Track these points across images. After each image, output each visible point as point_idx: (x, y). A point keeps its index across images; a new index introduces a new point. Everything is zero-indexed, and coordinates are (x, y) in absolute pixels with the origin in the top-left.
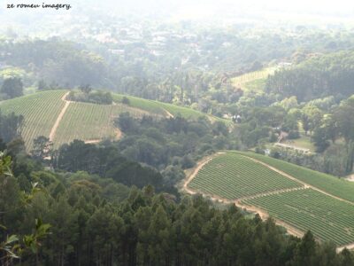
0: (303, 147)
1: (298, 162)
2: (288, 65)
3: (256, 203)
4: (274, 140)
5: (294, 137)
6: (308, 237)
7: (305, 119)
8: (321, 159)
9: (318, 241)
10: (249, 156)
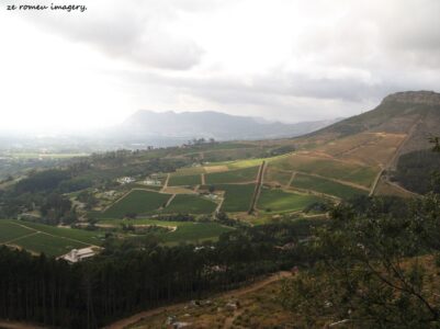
0: (36, 215)
1: (34, 221)
2: (25, 177)
3: (16, 243)
4: (21, 212)
5: (31, 210)
6: (43, 256)
7: (36, 202)
8: (45, 219)
9: (47, 256)
10: (10, 221)
